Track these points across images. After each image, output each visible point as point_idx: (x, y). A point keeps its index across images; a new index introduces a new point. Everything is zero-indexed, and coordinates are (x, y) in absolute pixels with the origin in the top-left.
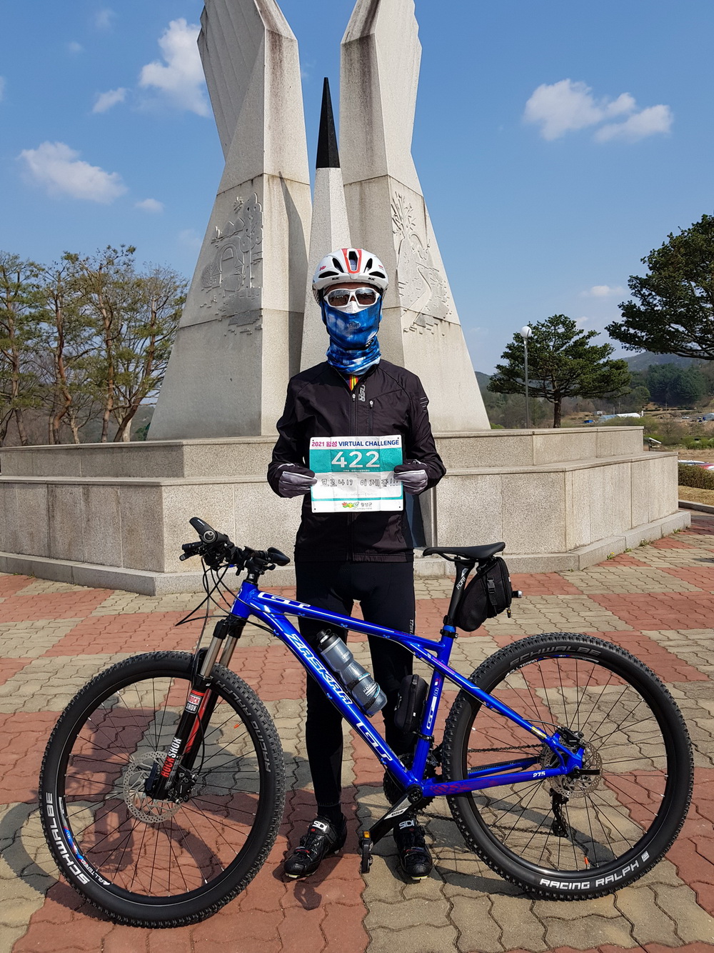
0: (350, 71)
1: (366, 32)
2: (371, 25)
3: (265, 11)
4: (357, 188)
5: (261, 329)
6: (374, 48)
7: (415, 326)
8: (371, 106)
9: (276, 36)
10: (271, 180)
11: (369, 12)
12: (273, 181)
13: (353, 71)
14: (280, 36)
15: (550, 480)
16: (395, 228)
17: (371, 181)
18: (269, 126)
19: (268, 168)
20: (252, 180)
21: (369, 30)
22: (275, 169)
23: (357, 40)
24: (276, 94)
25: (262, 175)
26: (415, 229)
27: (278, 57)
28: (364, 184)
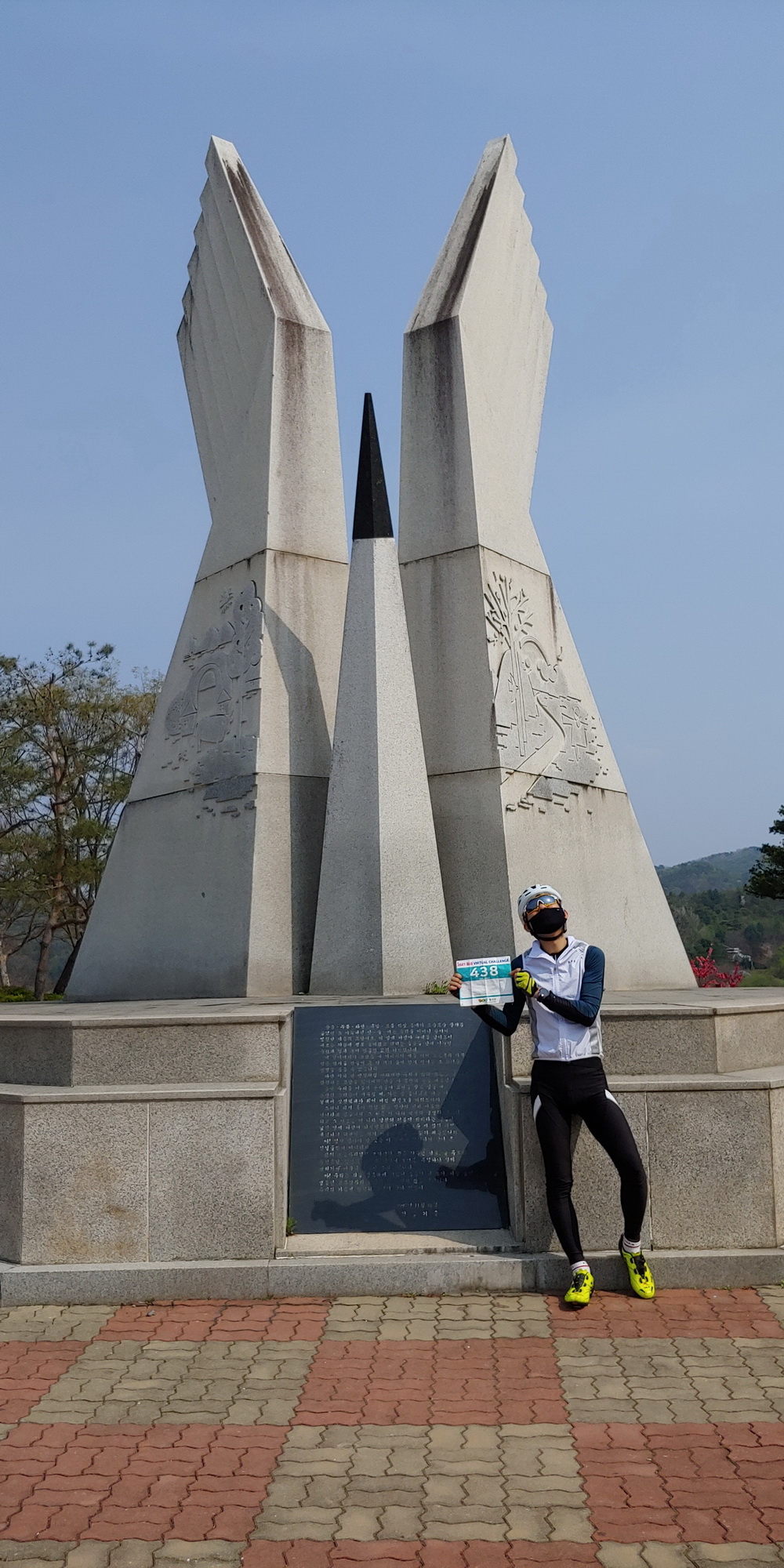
0: (418, 375)
1: (445, 314)
2: (453, 302)
3: (279, 290)
4: (426, 568)
5: (254, 808)
6: (458, 338)
7: (531, 799)
8: (452, 432)
9: (294, 330)
10: (279, 560)
11: (453, 281)
12: (283, 560)
13: (423, 376)
14: (300, 327)
15: (742, 1104)
16: (490, 632)
17: (450, 555)
18: (279, 472)
19: (274, 538)
20: (249, 560)
21: (450, 310)
22: (286, 542)
23: (430, 326)
24: (292, 418)
25: (263, 552)
26: (532, 633)
27: (296, 361)
28: (439, 561)
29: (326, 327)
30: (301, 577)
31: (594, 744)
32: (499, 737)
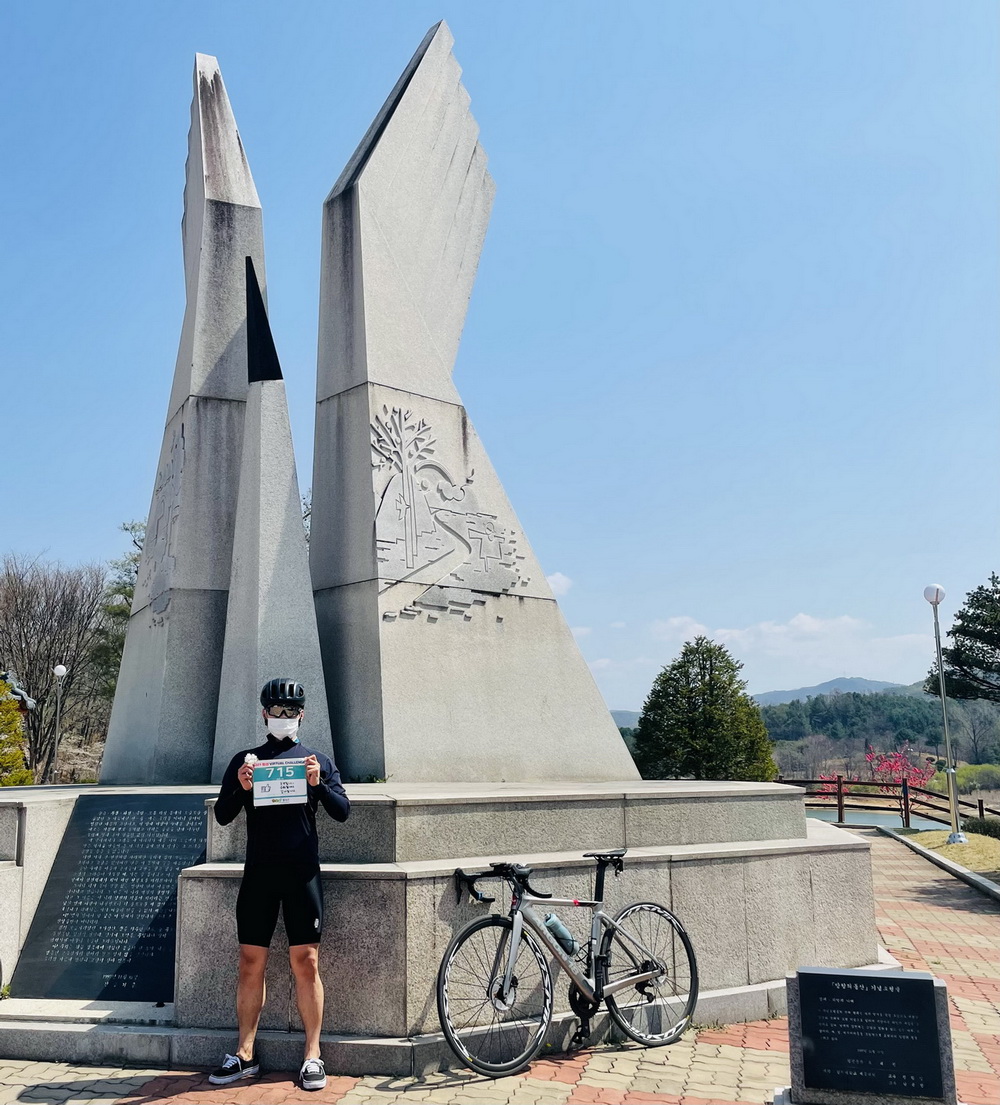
0: (332, 239)
1: (351, 183)
2: (359, 172)
3: (217, 175)
4: (333, 405)
5: (169, 618)
7: (418, 608)
8: (353, 284)
9: (223, 209)
10: (201, 404)
11: (366, 153)
12: (206, 403)
13: (335, 239)
14: (230, 206)
16: (376, 459)
17: (349, 392)
18: (204, 331)
19: (197, 386)
20: (183, 406)
21: (355, 179)
22: (209, 388)
23: (341, 194)
25: (188, 399)
26: (430, 459)
27: (225, 235)
28: (342, 398)
29: (257, 204)
30: (224, 419)
31: (513, 556)
32: (378, 551)
